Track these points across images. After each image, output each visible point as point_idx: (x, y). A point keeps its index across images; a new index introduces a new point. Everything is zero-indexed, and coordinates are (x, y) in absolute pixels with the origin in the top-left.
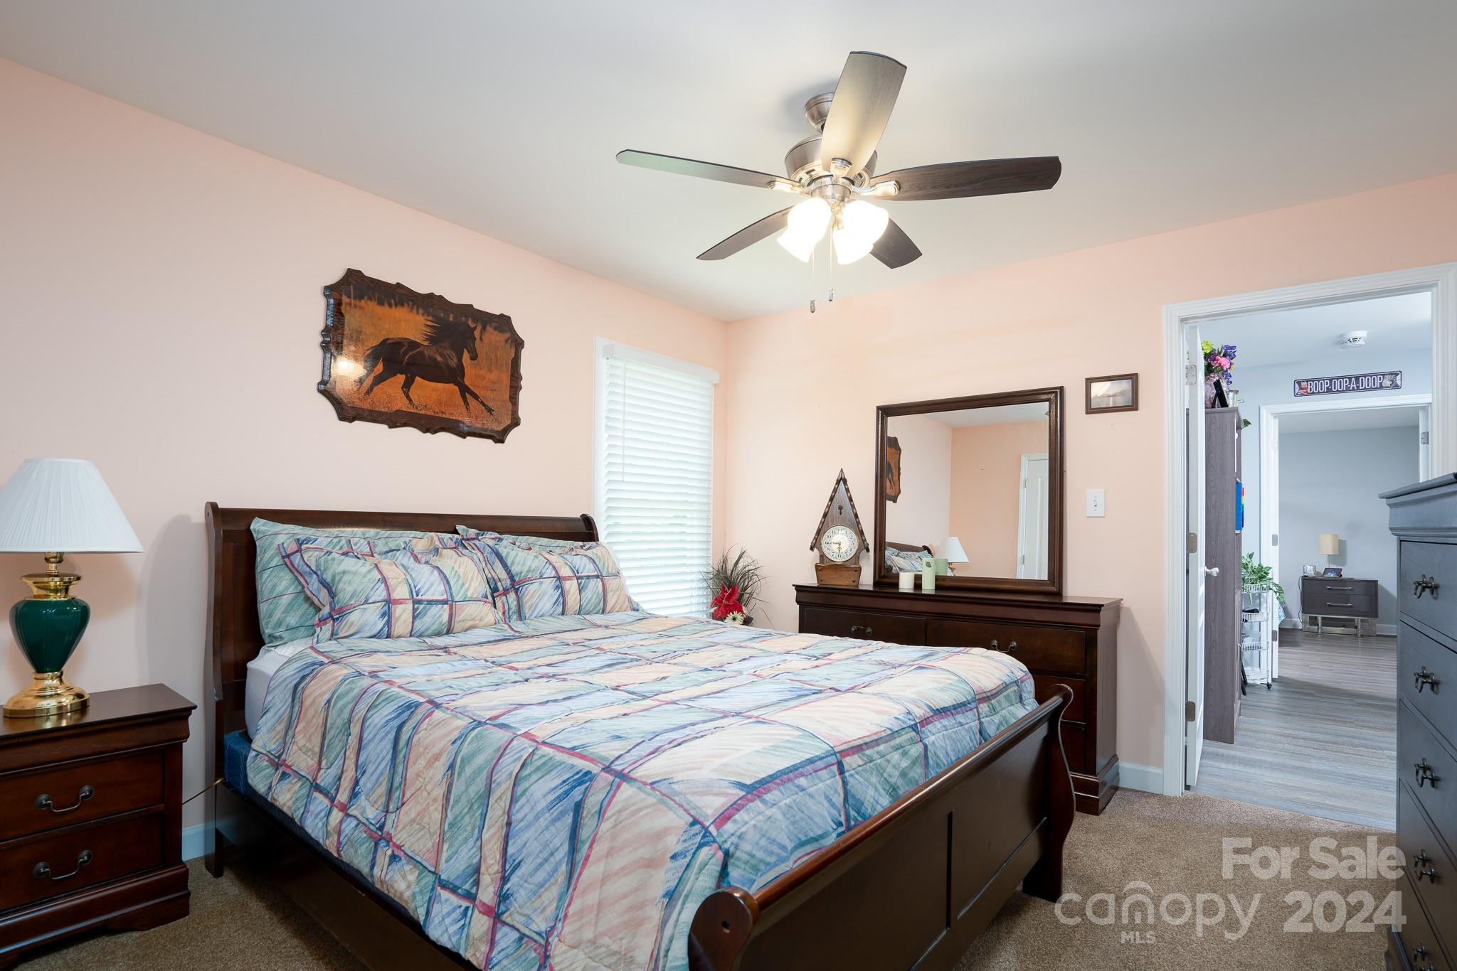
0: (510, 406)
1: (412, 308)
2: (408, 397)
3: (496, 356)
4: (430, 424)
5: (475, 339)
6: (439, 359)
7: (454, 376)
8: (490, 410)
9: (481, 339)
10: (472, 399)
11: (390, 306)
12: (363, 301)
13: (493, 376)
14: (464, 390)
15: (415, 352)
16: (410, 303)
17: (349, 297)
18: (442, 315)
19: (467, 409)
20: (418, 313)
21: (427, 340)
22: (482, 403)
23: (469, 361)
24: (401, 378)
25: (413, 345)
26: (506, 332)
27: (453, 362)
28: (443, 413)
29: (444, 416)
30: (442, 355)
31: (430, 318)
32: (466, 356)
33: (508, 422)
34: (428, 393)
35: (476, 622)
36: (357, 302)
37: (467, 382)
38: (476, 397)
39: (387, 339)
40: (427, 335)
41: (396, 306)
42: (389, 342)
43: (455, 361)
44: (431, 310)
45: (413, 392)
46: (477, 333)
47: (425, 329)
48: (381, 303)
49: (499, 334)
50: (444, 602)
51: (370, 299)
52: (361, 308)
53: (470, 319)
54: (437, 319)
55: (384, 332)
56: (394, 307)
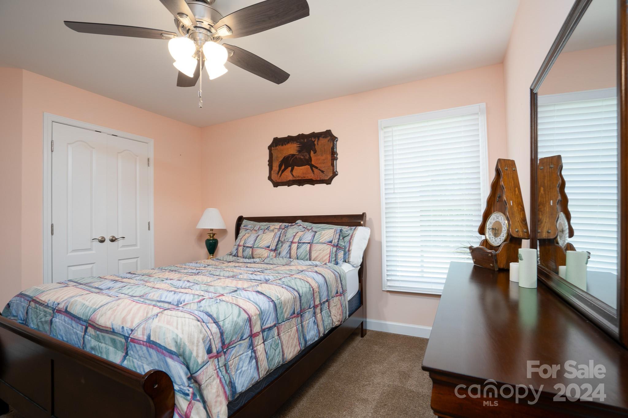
0: (332, 167)
1: (292, 143)
2: (292, 175)
3: (324, 149)
4: (301, 182)
5: (315, 145)
6: (302, 157)
7: (308, 162)
8: (323, 172)
9: (318, 144)
10: (315, 169)
11: (285, 145)
12: (277, 147)
13: (323, 158)
14: (312, 166)
15: (294, 158)
16: (291, 141)
17: (273, 147)
18: (302, 141)
19: (313, 173)
20: (294, 144)
21: (297, 152)
22: (320, 170)
23: (313, 154)
24: (290, 168)
25: (293, 155)
26: (328, 137)
27: (307, 157)
28: (304, 177)
29: (305, 178)
30: (303, 156)
31: (298, 144)
32: (312, 152)
33: (331, 175)
34: (300, 171)
35: (261, 256)
36: (276, 148)
37: (313, 163)
38: (317, 168)
39: (285, 157)
40: (297, 150)
41: (287, 144)
42: (286, 157)
43: (308, 156)
44: (298, 141)
45: (294, 173)
46: (316, 143)
47: (296, 148)
48: (282, 145)
49: (326, 139)
50: (251, 247)
51: (279, 145)
52: (277, 149)
53: (313, 138)
54: (301, 143)
55: (284, 155)
56: (286, 144)
